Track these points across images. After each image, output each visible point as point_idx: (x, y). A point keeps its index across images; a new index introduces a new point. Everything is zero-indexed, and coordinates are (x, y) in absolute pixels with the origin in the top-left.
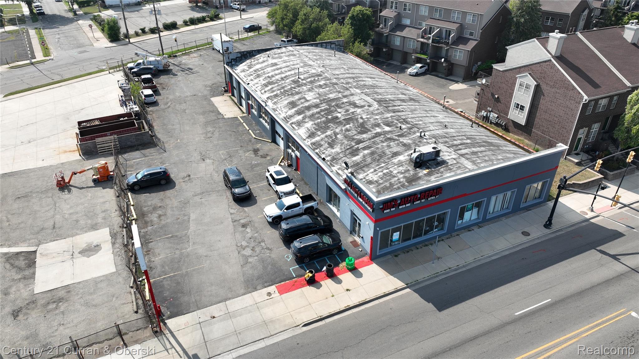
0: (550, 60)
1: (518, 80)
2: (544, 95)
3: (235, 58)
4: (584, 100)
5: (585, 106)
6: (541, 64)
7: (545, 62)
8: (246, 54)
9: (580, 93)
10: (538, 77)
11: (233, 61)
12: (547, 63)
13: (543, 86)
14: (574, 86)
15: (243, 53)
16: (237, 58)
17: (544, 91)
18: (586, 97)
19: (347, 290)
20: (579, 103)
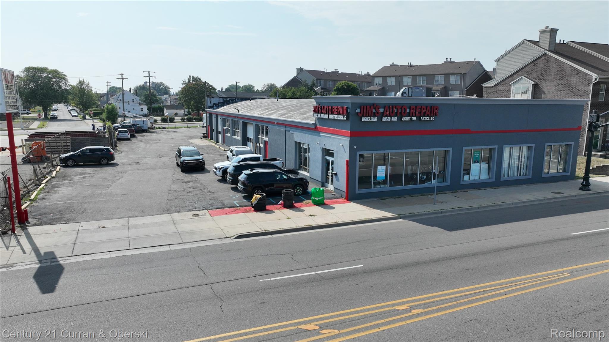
0: (545, 54)
1: (512, 87)
2: (544, 93)
3: (217, 103)
4: (593, 80)
5: (597, 86)
6: (536, 62)
7: (540, 58)
8: (229, 101)
9: (586, 74)
10: (535, 77)
11: (214, 105)
12: (541, 59)
13: (542, 84)
14: (578, 70)
15: (226, 99)
16: (219, 103)
17: (543, 89)
18: (595, 76)
19: (311, 215)
20: (589, 86)
